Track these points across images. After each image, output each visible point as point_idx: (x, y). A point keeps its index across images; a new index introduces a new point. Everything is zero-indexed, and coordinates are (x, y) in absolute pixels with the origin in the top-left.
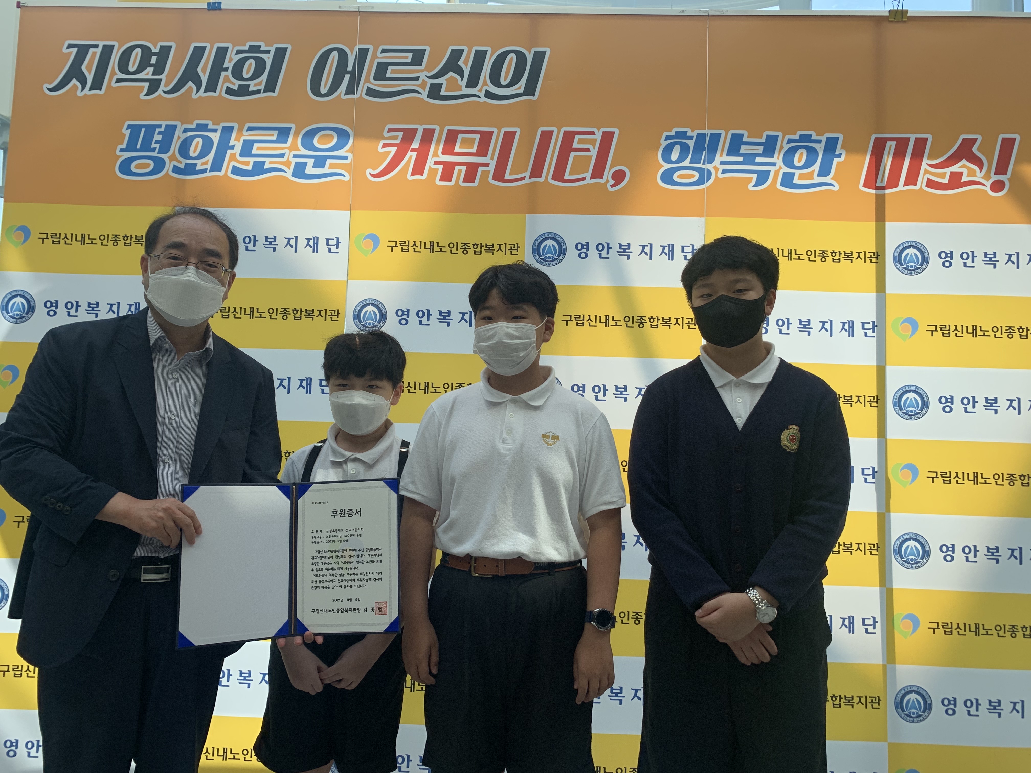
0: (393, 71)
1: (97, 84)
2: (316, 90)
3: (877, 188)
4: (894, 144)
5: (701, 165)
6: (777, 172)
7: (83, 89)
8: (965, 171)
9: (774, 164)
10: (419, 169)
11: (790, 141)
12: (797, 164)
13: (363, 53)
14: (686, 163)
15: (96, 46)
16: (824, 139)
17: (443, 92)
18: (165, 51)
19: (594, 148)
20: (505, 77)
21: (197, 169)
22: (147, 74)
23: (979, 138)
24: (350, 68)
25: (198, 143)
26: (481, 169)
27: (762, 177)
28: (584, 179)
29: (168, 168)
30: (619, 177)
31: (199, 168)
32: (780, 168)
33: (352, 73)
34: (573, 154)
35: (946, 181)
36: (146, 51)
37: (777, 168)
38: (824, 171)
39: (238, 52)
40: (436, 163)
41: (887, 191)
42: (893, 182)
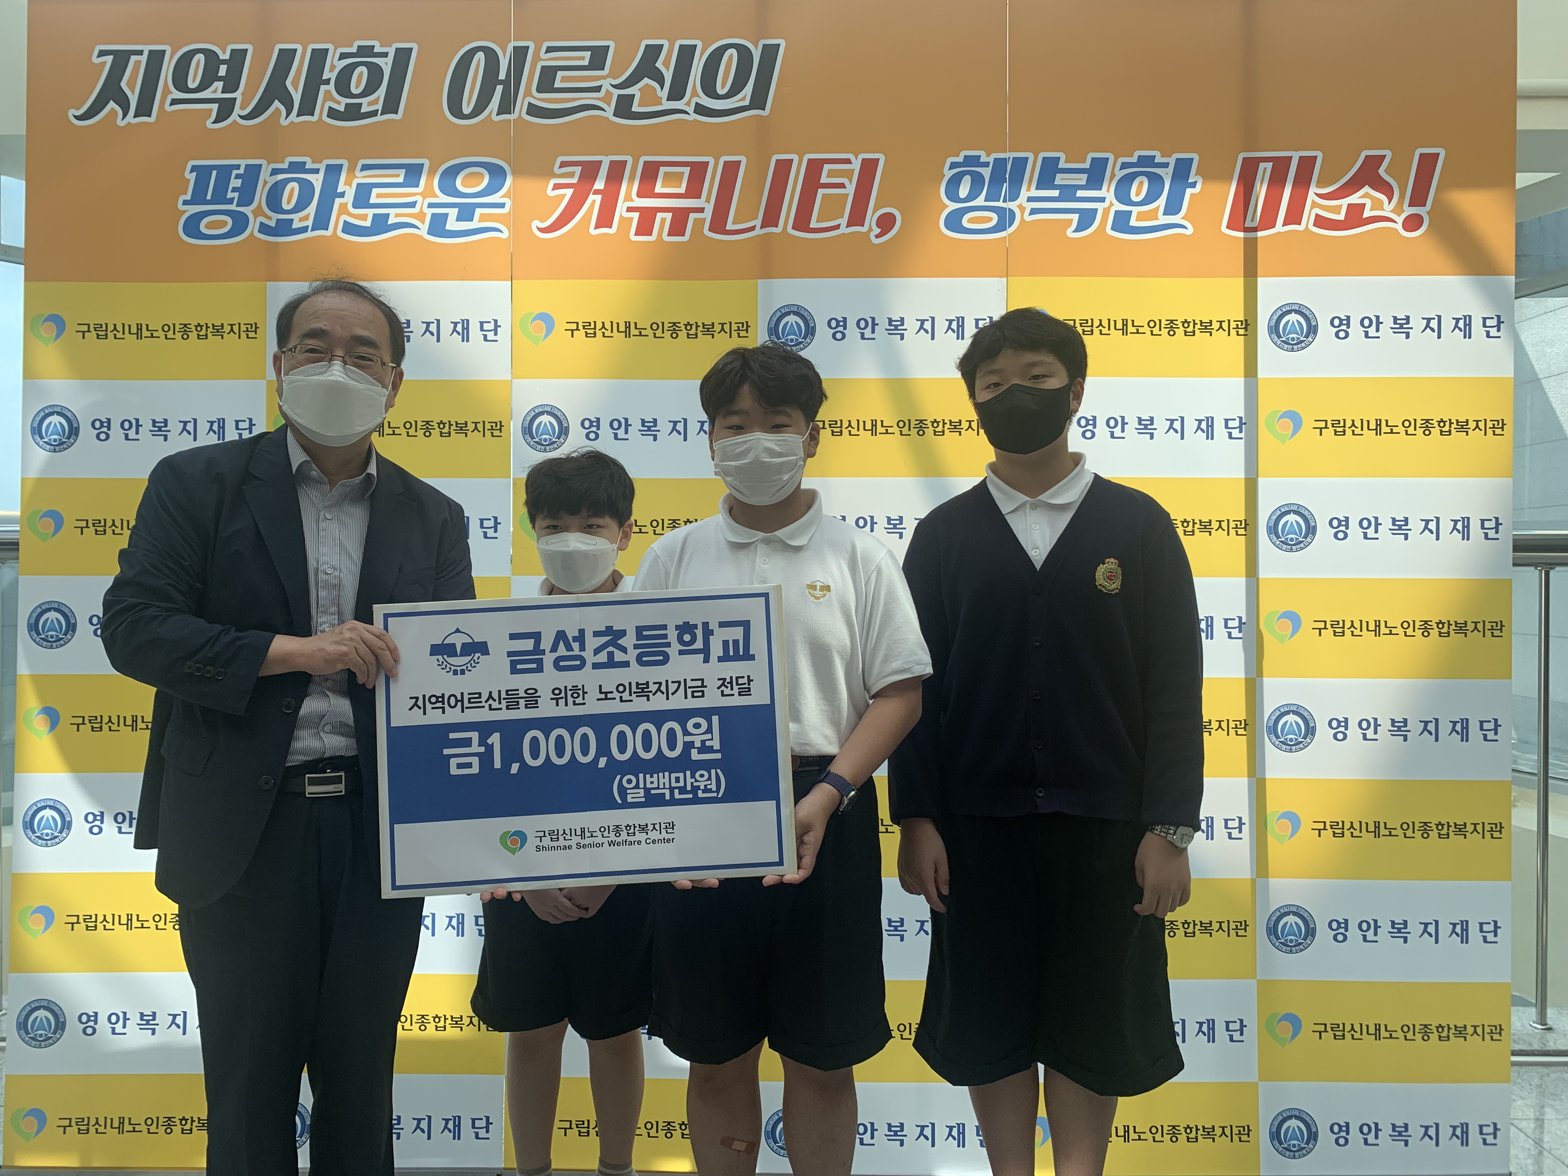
0: (564, 79)
1: (144, 109)
2: (456, 109)
3: (1246, 230)
4: (1269, 165)
5: (1000, 204)
6: (1106, 211)
7: (124, 116)
8: (1368, 202)
9: (1102, 200)
10: (605, 219)
11: (1124, 166)
12: (1134, 198)
13: (520, 54)
14: (980, 201)
15: (140, 53)
16: (1172, 161)
17: (635, 108)
18: (239, 56)
19: (851, 182)
20: (723, 83)
21: (294, 226)
22: (215, 91)
23: (1388, 154)
24: (502, 76)
25: (293, 189)
26: (692, 216)
27: (1086, 219)
28: (837, 227)
29: (253, 227)
30: (886, 223)
31: (296, 225)
32: (1111, 204)
33: (506, 83)
34: (821, 192)
35: (1341, 217)
36: (212, 59)
37: (1106, 204)
38: (1172, 208)
39: (343, 56)
40: (630, 210)
41: (1260, 234)
42: (1268, 221)
